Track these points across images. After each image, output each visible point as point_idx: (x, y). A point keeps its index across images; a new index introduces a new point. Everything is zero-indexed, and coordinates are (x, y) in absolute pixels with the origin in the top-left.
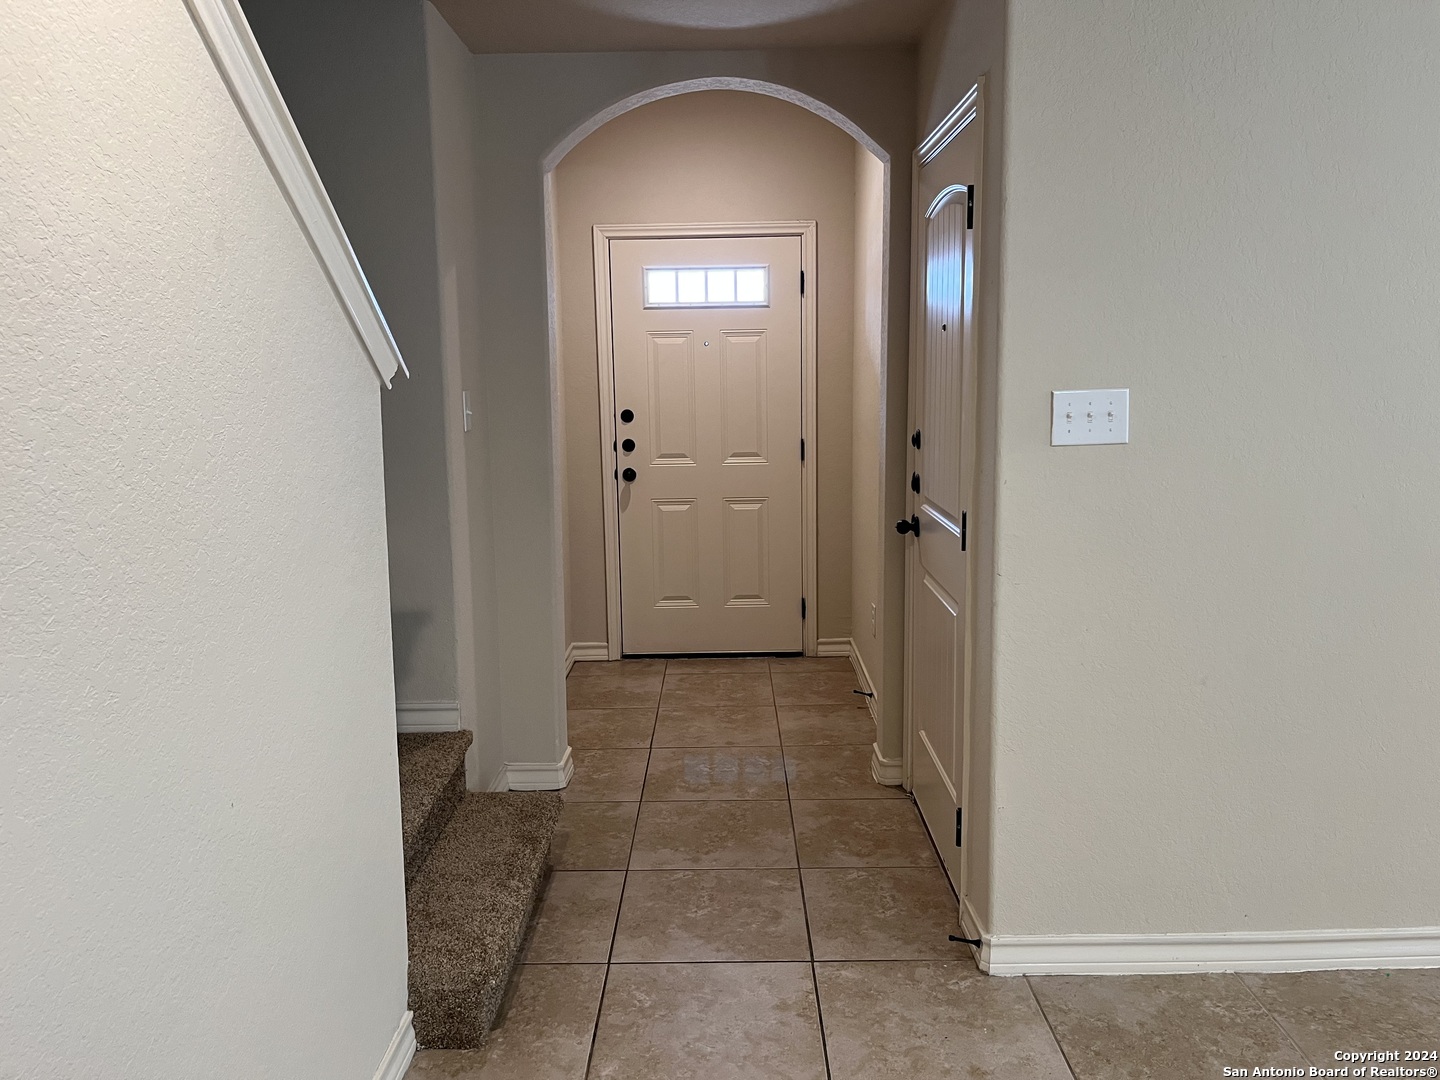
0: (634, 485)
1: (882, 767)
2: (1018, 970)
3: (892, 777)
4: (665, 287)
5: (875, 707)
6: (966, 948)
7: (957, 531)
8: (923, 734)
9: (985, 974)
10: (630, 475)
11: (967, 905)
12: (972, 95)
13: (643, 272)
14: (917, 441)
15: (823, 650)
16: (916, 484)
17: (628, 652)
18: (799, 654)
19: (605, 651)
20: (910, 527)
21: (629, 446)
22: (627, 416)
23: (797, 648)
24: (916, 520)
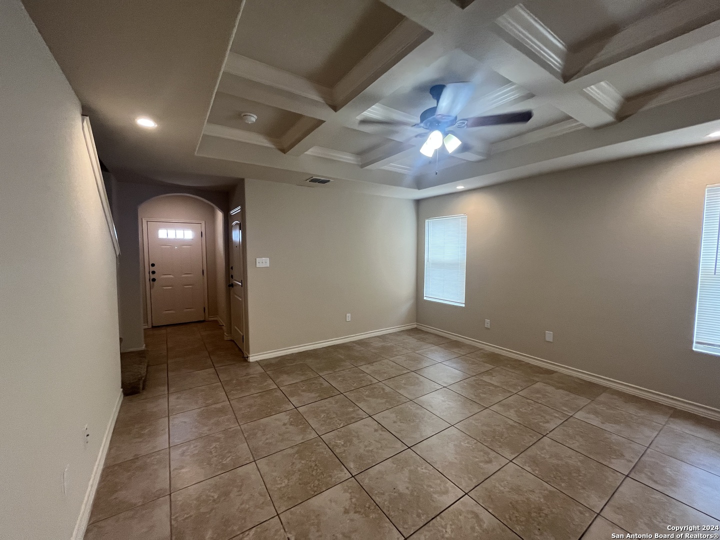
0: (156, 283)
1: (227, 337)
2: (255, 360)
3: (229, 338)
4: (165, 233)
5: (224, 328)
6: (245, 359)
7: (241, 284)
8: (236, 327)
9: (249, 362)
10: (154, 280)
11: (245, 352)
12: (239, 207)
13: (158, 230)
14: (232, 268)
15: (210, 319)
16: (232, 277)
17: (154, 325)
18: (204, 321)
19: (147, 326)
20: (232, 285)
21: (154, 272)
22: (153, 265)
23: (202, 319)
24: (232, 284)
